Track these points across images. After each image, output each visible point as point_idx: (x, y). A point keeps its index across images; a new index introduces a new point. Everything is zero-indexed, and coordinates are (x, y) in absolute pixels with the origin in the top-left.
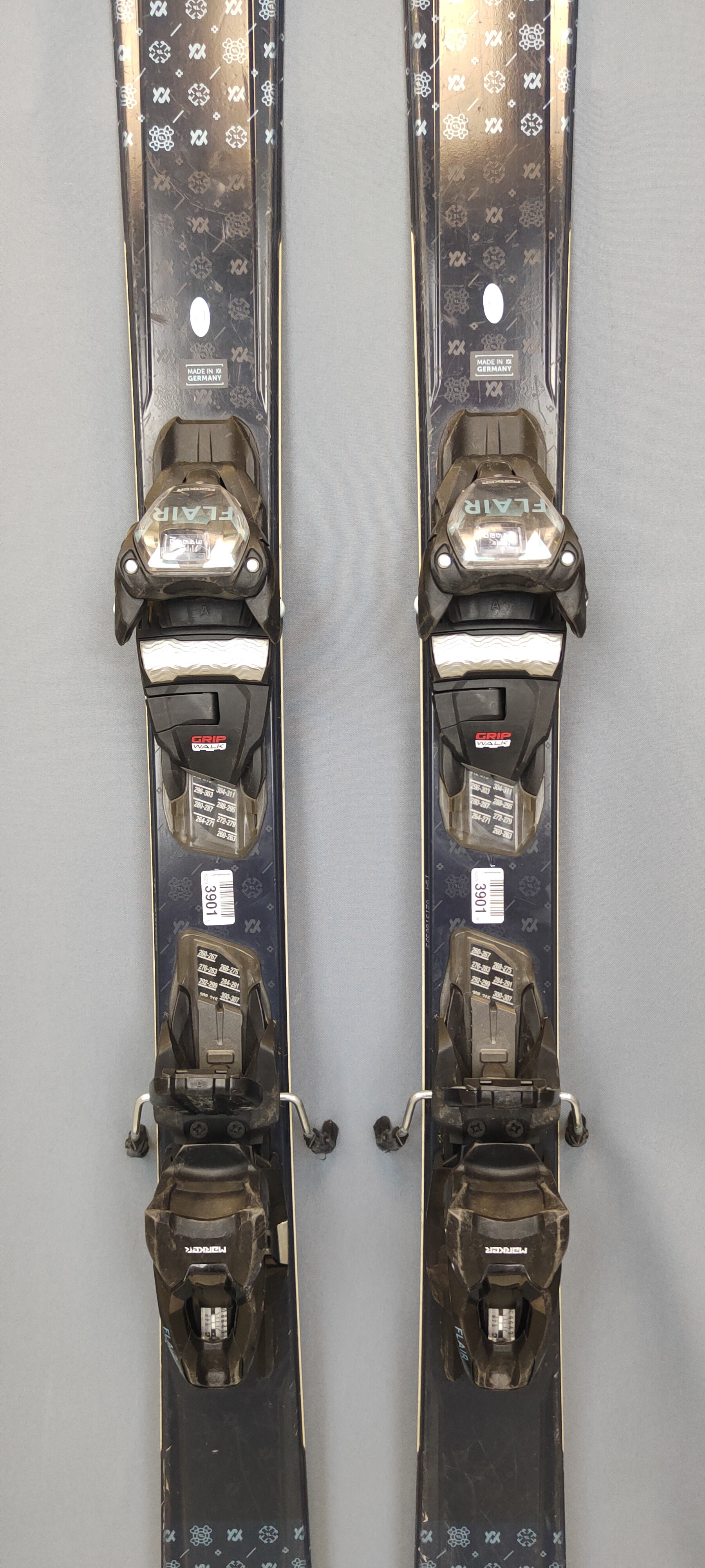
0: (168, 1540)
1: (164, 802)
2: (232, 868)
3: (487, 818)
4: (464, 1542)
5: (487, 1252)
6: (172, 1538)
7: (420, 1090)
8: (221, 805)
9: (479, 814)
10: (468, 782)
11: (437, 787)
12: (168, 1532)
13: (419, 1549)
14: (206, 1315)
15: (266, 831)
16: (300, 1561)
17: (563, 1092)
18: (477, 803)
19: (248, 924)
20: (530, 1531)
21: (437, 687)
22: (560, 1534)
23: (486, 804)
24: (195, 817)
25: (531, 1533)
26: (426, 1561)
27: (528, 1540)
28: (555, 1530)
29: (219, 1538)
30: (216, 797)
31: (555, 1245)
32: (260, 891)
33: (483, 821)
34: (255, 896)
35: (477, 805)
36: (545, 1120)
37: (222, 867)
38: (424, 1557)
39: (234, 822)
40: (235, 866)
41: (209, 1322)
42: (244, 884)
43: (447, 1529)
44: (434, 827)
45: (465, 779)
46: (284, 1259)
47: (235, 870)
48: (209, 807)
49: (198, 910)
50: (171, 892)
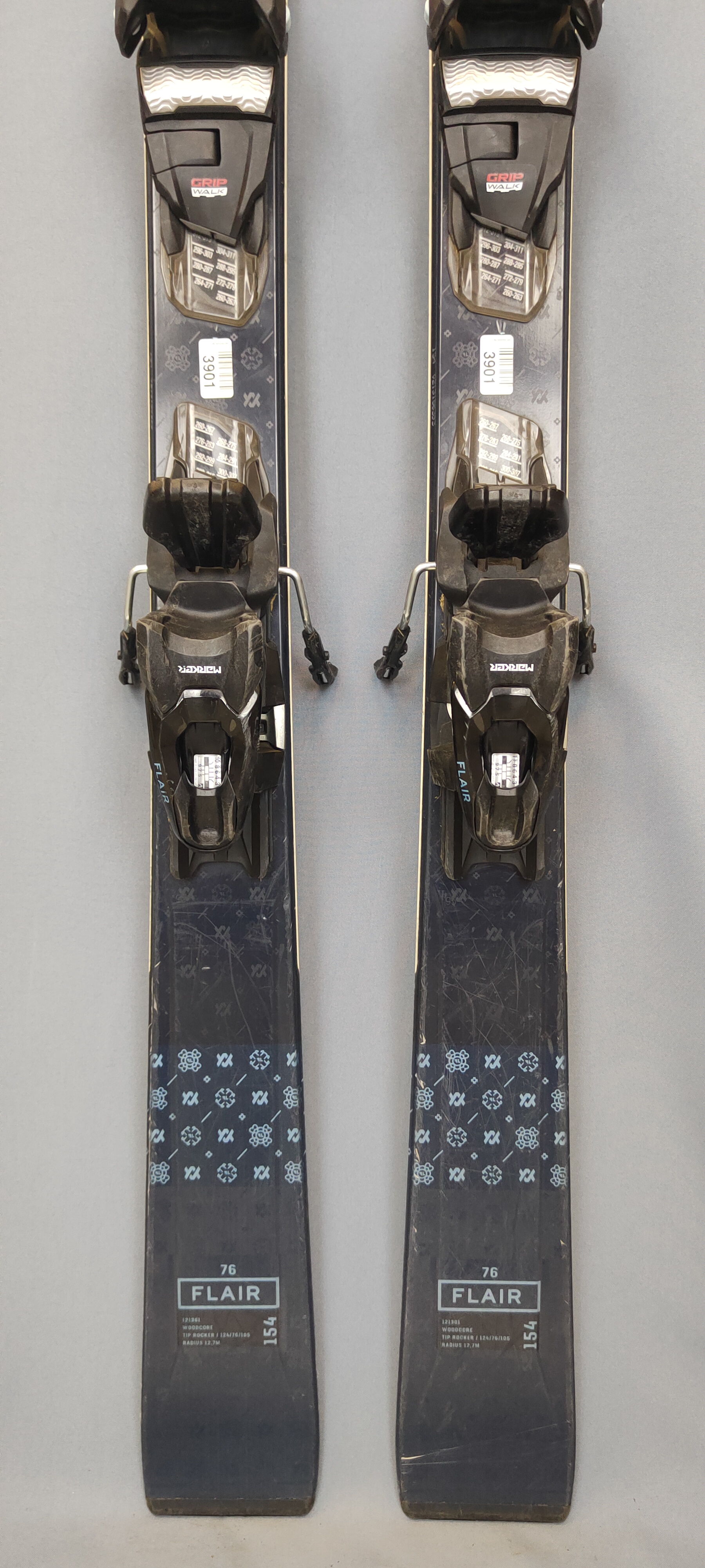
0: (155, 1065)
1: (161, 262)
2: (232, 337)
3: (497, 277)
4: (463, 1067)
5: (492, 669)
6: (159, 1063)
7: (424, 562)
8: (221, 266)
9: (489, 274)
10: (477, 239)
11: (445, 248)
12: (155, 1056)
13: (416, 1075)
14: (200, 765)
15: (267, 298)
16: (292, 1090)
17: (572, 562)
18: (487, 262)
19: (247, 398)
20: (532, 1054)
21: (447, 121)
22: (563, 1058)
23: (496, 263)
24: (194, 278)
25: (533, 1057)
26: (423, 1087)
27: (530, 1065)
28: (557, 1054)
29: (208, 1063)
30: (216, 256)
31: (563, 654)
32: (260, 362)
33: (493, 281)
34: (255, 368)
35: (487, 264)
36: (553, 583)
37: (220, 335)
38: (421, 1083)
39: (234, 285)
40: (234, 335)
41: (203, 772)
42: (243, 355)
43: (446, 1053)
44: (443, 290)
45: (475, 235)
46: (280, 743)
47: (234, 340)
48: (209, 268)
49: (196, 382)
50: (168, 362)
